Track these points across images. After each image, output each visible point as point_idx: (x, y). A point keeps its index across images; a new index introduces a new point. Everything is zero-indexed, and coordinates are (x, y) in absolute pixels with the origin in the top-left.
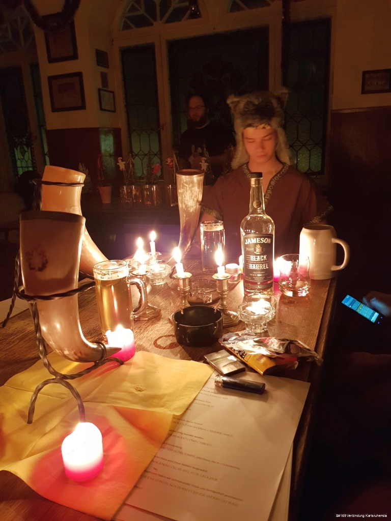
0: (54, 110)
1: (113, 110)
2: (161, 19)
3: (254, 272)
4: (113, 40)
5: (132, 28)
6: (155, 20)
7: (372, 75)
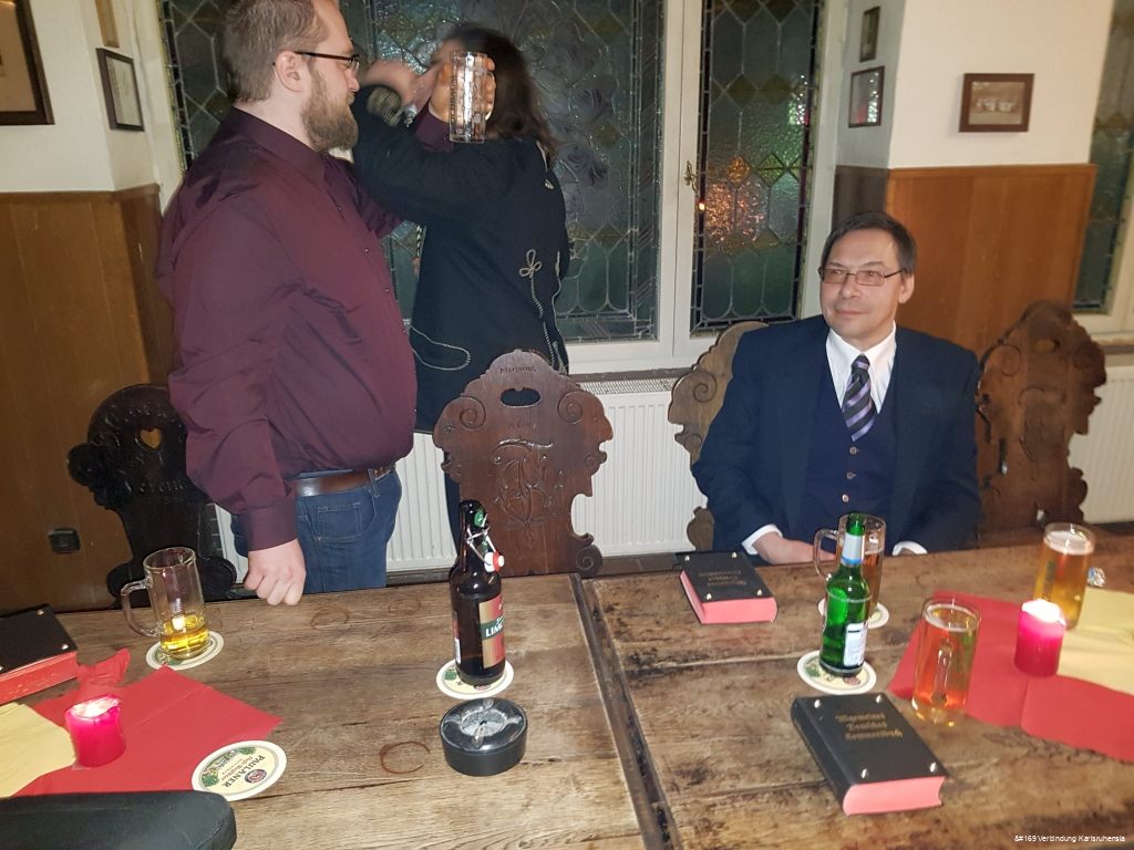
1: (137, 123)
7: (986, 84)
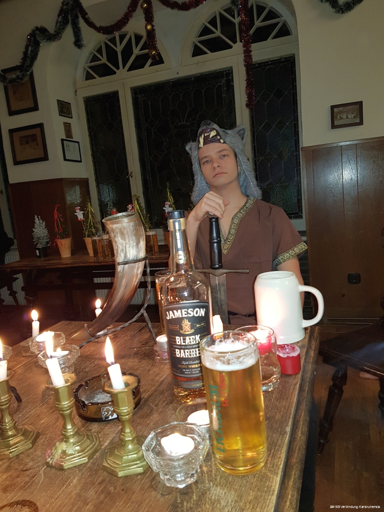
0: (16, 163)
1: (80, 160)
2: (124, 68)
3: (184, 363)
4: (76, 91)
5: (95, 78)
6: (118, 68)
7: (341, 108)
